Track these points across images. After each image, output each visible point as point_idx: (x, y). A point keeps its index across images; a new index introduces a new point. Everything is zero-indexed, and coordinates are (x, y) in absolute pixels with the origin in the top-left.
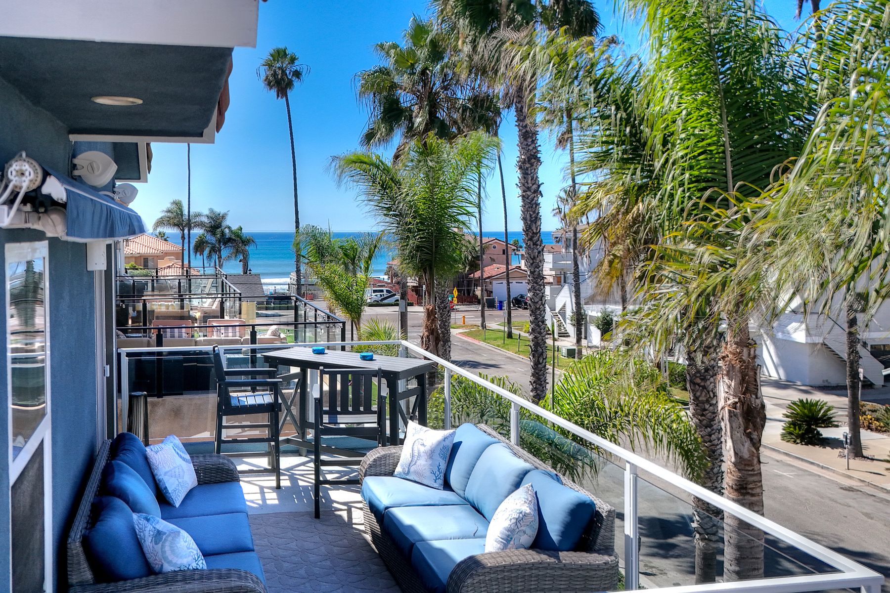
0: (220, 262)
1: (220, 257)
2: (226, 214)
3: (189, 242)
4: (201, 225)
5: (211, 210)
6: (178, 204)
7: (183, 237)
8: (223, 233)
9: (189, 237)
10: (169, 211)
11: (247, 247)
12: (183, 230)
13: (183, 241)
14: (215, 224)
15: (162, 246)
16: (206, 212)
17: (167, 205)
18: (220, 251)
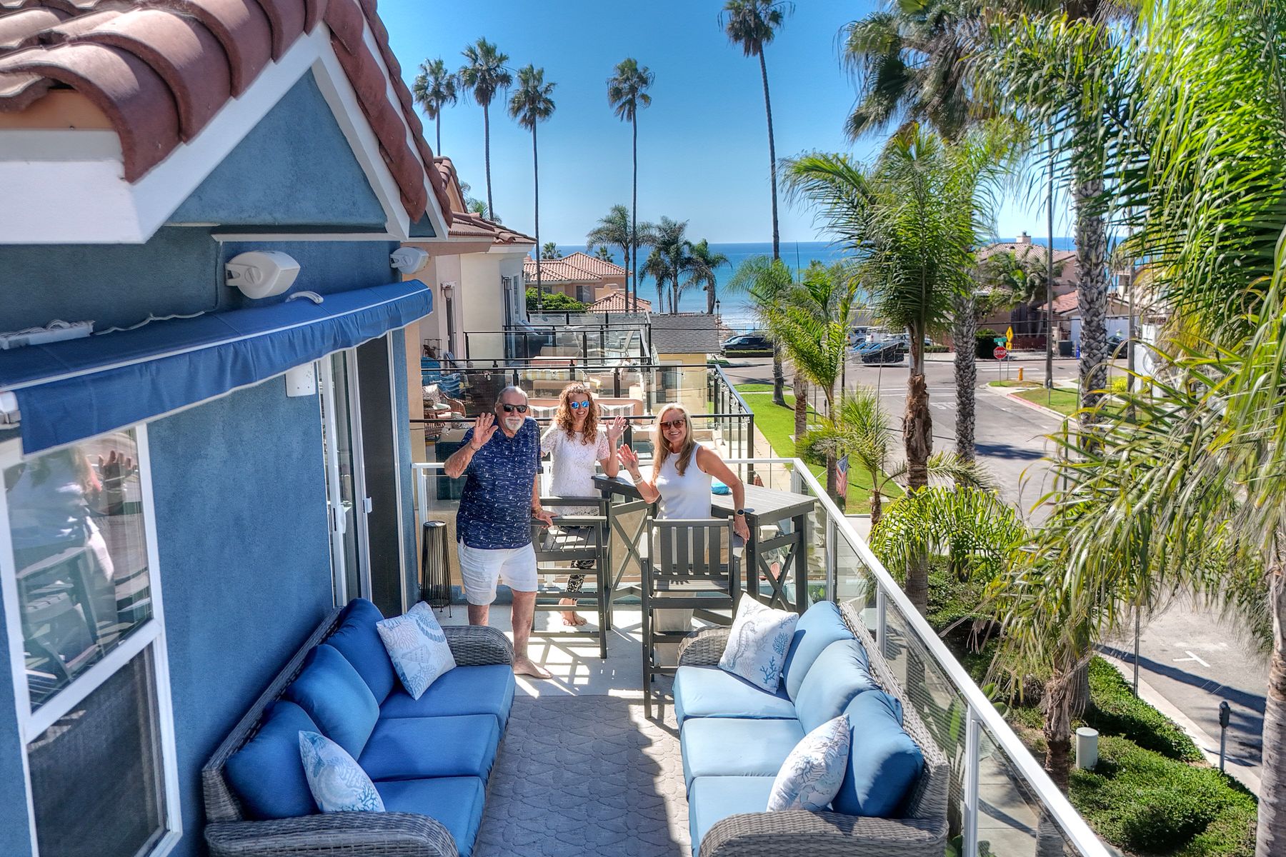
0: (676, 291)
1: (676, 285)
2: (684, 225)
3: (635, 264)
4: (652, 239)
5: (665, 220)
6: (621, 212)
7: (627, 258)
8: (679, 252)
9: (634, 258)
10: (609, 221)
11: (713, 271)
12: (627, 248)
13: (627, 263)
14: (670, 240)
15: (601, 269)
16: (658, 222)
17: (608, 213)
18: (676, 276)
